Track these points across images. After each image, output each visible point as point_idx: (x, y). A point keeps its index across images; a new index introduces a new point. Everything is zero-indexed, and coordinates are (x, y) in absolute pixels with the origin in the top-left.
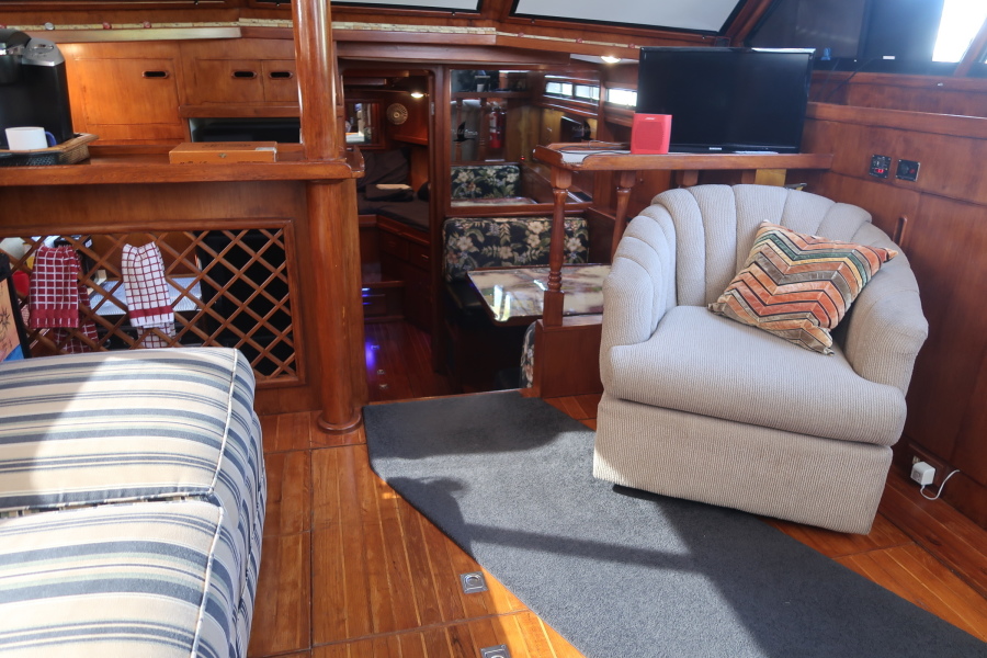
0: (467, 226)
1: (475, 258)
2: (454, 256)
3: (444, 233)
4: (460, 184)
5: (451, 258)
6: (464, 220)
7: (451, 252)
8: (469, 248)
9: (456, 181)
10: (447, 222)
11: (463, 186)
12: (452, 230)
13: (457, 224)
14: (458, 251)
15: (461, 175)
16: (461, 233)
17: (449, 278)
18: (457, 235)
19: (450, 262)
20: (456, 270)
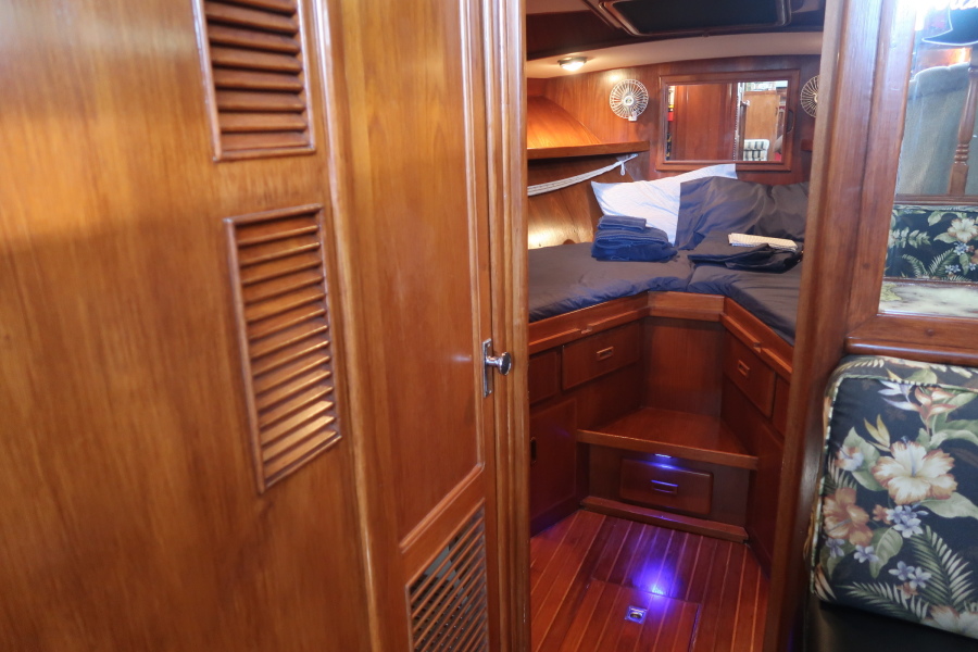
0: (939, 402)
1: (955, 546)
2: (857, 515)
3: (829, 412)
4: (952, 246)
5: (842, 516)
6: (927, 373)
7: (846, 496)
8: (935, 496)
9: (943, 237)
10: (849, 370)
11: (958, 251)
12: (860, 408)
13: (894, 387)
14: (875, 498)
15: (956, 225)
16: (906, 428)
17: (822, 587)
18: (881, 434)
19: (836, 532)
20: (851, 569)
